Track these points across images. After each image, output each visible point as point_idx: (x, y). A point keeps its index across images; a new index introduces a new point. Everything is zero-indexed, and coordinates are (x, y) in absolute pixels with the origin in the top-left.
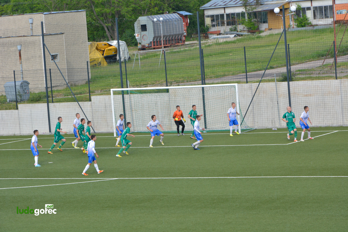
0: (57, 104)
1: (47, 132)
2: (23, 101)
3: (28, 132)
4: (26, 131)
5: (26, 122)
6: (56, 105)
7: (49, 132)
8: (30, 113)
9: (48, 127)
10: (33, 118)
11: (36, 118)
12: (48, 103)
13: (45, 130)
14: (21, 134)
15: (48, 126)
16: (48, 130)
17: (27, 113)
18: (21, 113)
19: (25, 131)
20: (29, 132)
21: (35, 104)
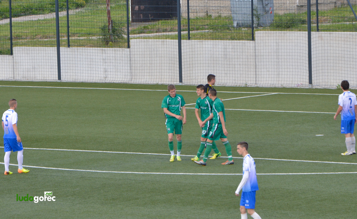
0: (325, 34)
1: (304, 83)
2: (262, 27)
3: (270, 82)
4: (268, 79)
5: (267, 64)
6: (323, 35)
7: (307, 83)
8: (275, 48)
9: (308, 75)
10: (280, 57)
11: (286, 57)
12: (310, 30)
13: (302, 80)
14: (258, 85)
15: (308, 72)
16: (308, 81)
17: (270, 48)
18: (259, 48)
19: (265, 79)
20: (272, 83)
21: (285, 32)
